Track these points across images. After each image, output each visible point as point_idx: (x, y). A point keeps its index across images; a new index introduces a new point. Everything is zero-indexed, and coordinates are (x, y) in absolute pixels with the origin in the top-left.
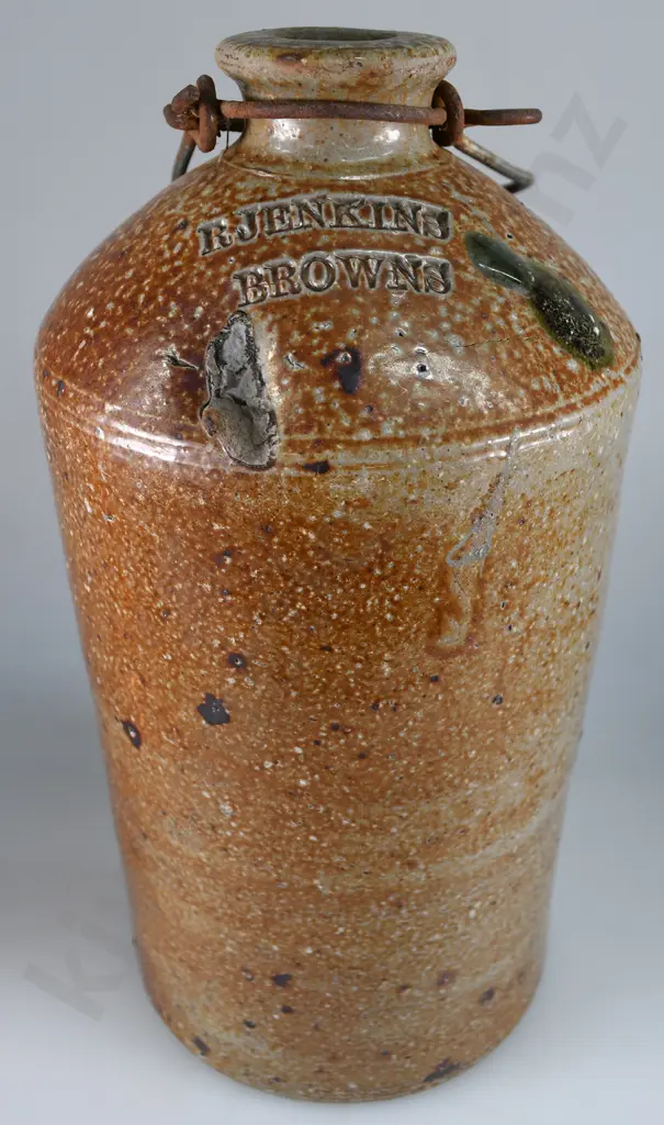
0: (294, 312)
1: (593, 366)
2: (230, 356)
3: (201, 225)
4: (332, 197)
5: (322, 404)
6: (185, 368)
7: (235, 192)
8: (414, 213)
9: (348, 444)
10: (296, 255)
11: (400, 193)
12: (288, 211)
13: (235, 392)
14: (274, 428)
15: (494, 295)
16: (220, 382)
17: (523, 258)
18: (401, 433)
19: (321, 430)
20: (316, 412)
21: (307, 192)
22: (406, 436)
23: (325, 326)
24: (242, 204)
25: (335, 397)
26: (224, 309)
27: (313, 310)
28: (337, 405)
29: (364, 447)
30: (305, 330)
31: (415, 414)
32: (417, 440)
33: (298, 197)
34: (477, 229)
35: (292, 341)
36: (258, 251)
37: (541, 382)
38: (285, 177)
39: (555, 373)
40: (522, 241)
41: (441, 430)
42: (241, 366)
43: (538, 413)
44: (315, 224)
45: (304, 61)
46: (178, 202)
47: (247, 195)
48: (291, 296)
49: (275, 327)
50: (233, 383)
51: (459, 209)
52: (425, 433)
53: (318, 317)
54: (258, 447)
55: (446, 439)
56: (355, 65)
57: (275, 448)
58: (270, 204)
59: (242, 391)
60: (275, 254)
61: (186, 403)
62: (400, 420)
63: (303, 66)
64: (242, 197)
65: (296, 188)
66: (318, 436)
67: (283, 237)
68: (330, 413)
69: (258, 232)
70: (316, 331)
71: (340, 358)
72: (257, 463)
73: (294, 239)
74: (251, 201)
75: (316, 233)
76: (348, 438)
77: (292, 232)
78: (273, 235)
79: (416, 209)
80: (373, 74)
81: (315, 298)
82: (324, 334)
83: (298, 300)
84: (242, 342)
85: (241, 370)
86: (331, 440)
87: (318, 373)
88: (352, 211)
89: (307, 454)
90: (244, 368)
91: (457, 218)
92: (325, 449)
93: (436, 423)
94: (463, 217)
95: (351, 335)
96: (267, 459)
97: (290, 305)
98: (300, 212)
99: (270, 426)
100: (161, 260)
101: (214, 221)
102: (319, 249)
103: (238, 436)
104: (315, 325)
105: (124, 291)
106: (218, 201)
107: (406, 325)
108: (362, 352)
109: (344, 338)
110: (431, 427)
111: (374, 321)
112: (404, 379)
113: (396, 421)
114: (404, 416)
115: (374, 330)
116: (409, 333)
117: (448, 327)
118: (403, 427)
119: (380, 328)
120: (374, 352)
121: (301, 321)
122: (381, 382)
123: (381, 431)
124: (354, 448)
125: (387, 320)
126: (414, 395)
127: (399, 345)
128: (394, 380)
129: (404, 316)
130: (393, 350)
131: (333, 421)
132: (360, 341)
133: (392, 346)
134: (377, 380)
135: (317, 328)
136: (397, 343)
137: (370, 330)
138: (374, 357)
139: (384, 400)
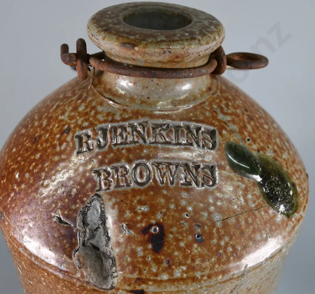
0: (127, 198)
2: (91, 220)
3: (77, 133)
4: (151, 122)
5: (141, 257)
6: (66, 225)
7: (97, 113)
8: (197, 132)
9: (155, 281)
10: (130, 162)
11: (190, 120)
12: (126, 131)
13: (93, 242)
14: (114, 268)
15: (240, 183)
16: (85, 236)
17: (255, 153)
18: (185, 275)
19: (140, 273)
20: (138, 262)
21: (137, 118)
22: (188, 276)
23: (144, 209)
24: (100, 122)
25: (149, 253)
26: (87, 191)
27: (138, 198)
28: (150, 259)
29: (164, 284)
30: (133, 210)
31: (193, 265)
32: (194, 279)
33: (131, 122)
34: (232, 140)
35: (126, 216)
36: (108, 157)
37: (262, 235)
38: (125, 107)
40: (254, 141)
41: (207, 272)
42: (97, 226)
44: (141, 141)
45: (136, 48)
46: (66, 111)
47: (103, 117)
48: (125, 188)
49: (116, 206)
50: (93, 236)
51: (222, 126)
52: (198, 274)
53: (141, 203)
54: (105, 278)
55: (209, 277)
56: (167, 52)
57: (115, 280)
58: (116, 124)
59: (97, 241)
60: (118, 160)
61: (66, 247)
62: (184, 268)
63: (136, 51)
64: (100, 117)
65: (132, 115)
66: (139, 276)
67: (123, 149)
68: (145, 263)
69: (109, 144)
70: (139, 211)
71: (152, 230)
72: (104, 287)
73: (129, 150)
74: (105, 121)
75: (141, 148)
76: (155, 278)
77: (128, 146)
78: (117, 147)
79: (198, 129)
80: (177, 57)
81: (139, 190)
82: (143, 214)
83: (130, 191)
84: (98, 213)
85: (97, 228)
86: (145, 279)
87: (140, 238)
88: (162, 132)
89: (132, 286)
90: (99, 228)
91: (221, 134)
92: (142, 284)
93: (204, 269)
94: (224, 132)
95: (159, 216)
96: (110, 286)
97: (125, 194)
98: (133, 132)
99: (112, 267)
100: (54, 152)
101: (84, 131)
102: (142, 158)
103: (94, 272)
104: (139, 207)
105: (35, 167)
106: (87, 117)
107: (190, 209)
108: (165, 227)
109: (155, 217)
110: (202, 271)
111: (172, 206)
112: (188, 243)
113: (182, 269)
114: (187, 265)
115: (172, 212)
116: (192, 214)
117: (214, 209)
118: (186, 272)
119: (176, 211)
120: (171, 227)
121: (131, 204)
122: (175, 246)
123: (174, 274)
124: (158, 284)
125: (180, 205)
126: (193, 253)
127: (186, 222)
128: (182, 244)
129: (189, 203)
130: (182, 225)
131: (147, 268)
132: (164, 220)
133: (182, 222)
134: (172, 244)
135: (140, 210)
136: (185, 220)
137: (170, 212)
138: (171, 230)
139: (176, 256)
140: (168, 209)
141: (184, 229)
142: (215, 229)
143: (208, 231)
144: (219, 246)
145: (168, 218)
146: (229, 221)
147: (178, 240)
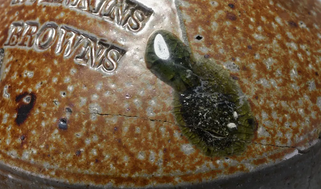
0: (22, 59)
1: (209, 152)
5: (4, 125)
9: (4, 156)
10: (43, 21)
17: (198, 57)
18: (32, 160)
22: (35, 163)
23: (30, 74)
25: (11, 123)
27: (30, 61)
28: (10, 129)
30: (20, 73)
31: (45, 152)
32: (40, 169)
35: (12, 77)
36: (29, 12)
37: (148, 155)
39: (165, 150)
41: (57, 167)
43: (133, 176)
48: (26, 48)
49: (10, 66)
52: (46, 165)
53: (30, 68)
55: (58, 174)
60: (34, 17)
62: (35, 152)
67: (45, 6)
68: (4, 132)
70: (25, 76)
75: (60, 10)
76: (5, 152)
77: (50, 5)
82: (26, 79)
87: (12, 104)
93: (55, 161)
95: (38, 86)
97: (23, 54)
107: (70, 88)
108: (37, 100)
109: (34, 86)
110: (51, 163)
111: (55, 80)
112: (50, 125)
113: (33, 151)
114: (38, 150)
115: (51, 86)
116: (70, 95)
117: (97, 98)
118: (35, 157)
119: (55, 86)
120: (43, 101)
121: (22, 66)
122: (36, 123)
123: (22, 155)
124: (6, 160)
125: (62, 82)
126: (50, 138)
127: (60, 101)
128: (43, 124)
129: (73, 82)
130: (54, 103)
131: (3, 138)
132: (40, 91)
133: (55, 100)
134: (34, 120)
135: (26, 74)
136: (59, 99)
137: (49, 86)
138: (41, 105)
139: (33, 135)
140: (50, 81)
141: (54, 108)
142: (86, 121)
143: (76, 120)
144: (82, 143)
145: (45, 91)
146: (107, 119)
147: (42, 118)
